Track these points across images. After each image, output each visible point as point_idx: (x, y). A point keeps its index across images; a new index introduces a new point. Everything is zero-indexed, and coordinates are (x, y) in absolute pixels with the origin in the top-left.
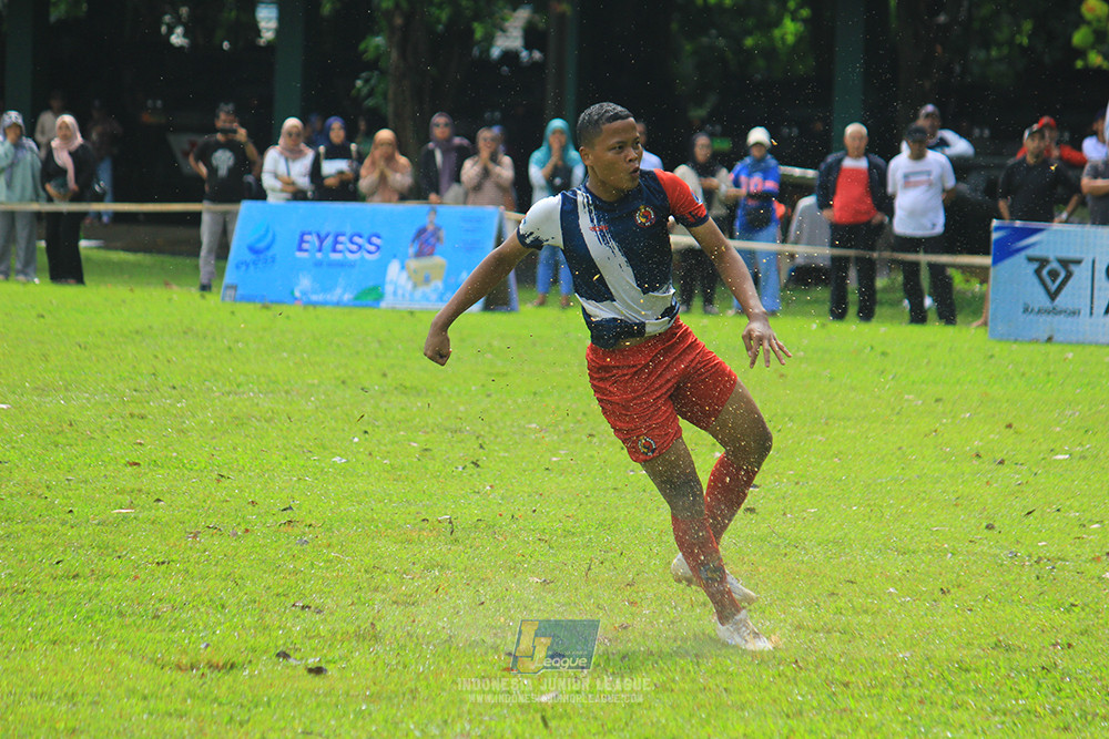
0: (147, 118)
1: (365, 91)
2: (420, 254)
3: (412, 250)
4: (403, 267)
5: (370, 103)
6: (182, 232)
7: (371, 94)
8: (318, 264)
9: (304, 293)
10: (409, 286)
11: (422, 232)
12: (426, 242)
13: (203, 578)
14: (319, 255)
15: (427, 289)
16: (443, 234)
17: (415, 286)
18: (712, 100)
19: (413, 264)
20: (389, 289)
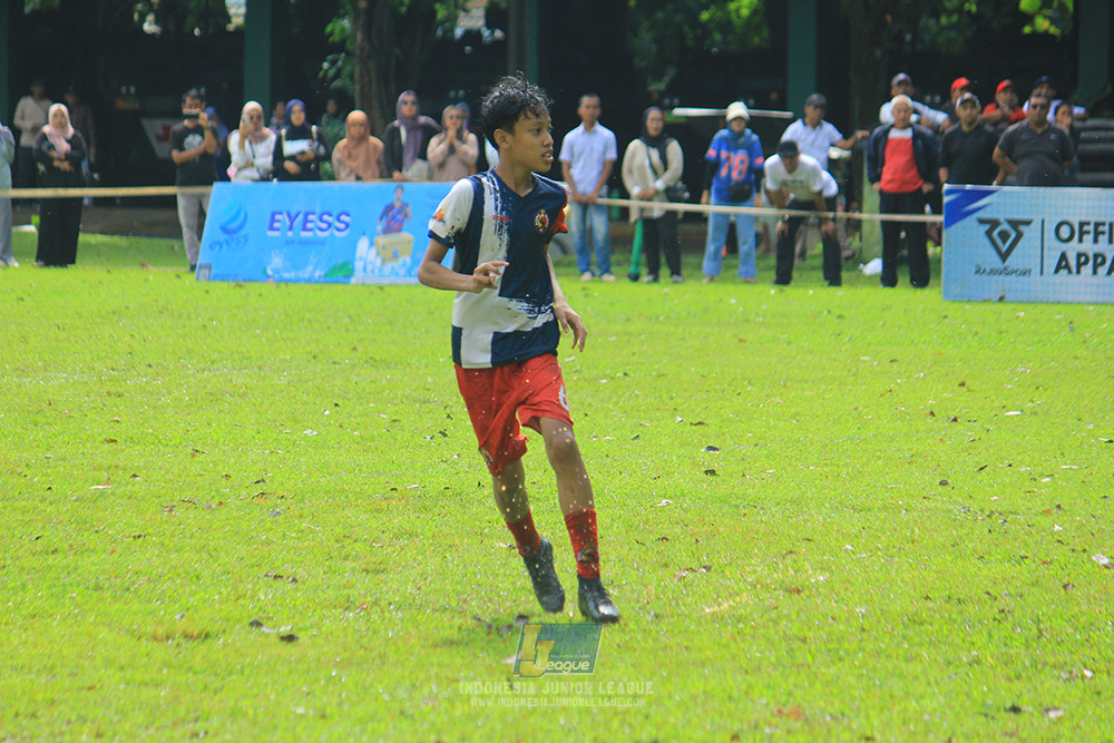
0: (121, 104)
1: (332, 73)
2: (387, 231)
3: (380, 228)
4: (372, 244)
5: (337, 84)
6: (159, 215)
7: (338, 75)
8: (289, 242)
9: (276, 271)
10: (378, 262)
11: (389, 208)
12: (393, 218)
13: (176, 551)
14: (290, 234)
15: (396, 265)
16: (409, 210)
17: (384, 261)
18: (671, 72)
19: (382, 240)
20: (359, 265)
